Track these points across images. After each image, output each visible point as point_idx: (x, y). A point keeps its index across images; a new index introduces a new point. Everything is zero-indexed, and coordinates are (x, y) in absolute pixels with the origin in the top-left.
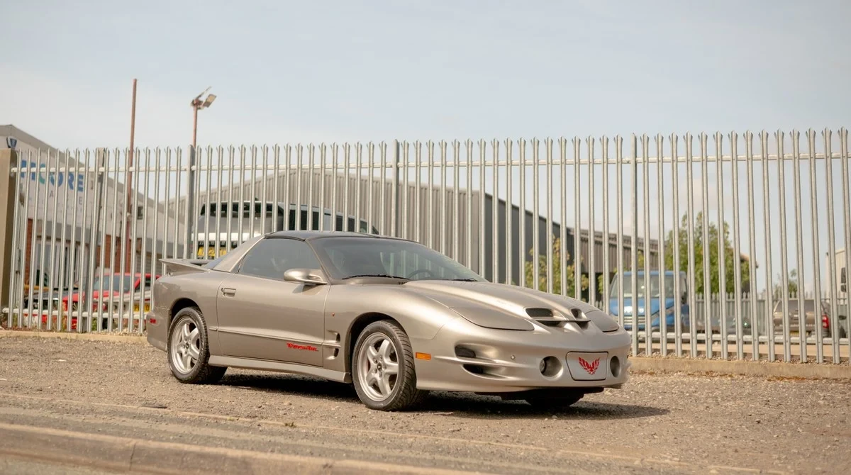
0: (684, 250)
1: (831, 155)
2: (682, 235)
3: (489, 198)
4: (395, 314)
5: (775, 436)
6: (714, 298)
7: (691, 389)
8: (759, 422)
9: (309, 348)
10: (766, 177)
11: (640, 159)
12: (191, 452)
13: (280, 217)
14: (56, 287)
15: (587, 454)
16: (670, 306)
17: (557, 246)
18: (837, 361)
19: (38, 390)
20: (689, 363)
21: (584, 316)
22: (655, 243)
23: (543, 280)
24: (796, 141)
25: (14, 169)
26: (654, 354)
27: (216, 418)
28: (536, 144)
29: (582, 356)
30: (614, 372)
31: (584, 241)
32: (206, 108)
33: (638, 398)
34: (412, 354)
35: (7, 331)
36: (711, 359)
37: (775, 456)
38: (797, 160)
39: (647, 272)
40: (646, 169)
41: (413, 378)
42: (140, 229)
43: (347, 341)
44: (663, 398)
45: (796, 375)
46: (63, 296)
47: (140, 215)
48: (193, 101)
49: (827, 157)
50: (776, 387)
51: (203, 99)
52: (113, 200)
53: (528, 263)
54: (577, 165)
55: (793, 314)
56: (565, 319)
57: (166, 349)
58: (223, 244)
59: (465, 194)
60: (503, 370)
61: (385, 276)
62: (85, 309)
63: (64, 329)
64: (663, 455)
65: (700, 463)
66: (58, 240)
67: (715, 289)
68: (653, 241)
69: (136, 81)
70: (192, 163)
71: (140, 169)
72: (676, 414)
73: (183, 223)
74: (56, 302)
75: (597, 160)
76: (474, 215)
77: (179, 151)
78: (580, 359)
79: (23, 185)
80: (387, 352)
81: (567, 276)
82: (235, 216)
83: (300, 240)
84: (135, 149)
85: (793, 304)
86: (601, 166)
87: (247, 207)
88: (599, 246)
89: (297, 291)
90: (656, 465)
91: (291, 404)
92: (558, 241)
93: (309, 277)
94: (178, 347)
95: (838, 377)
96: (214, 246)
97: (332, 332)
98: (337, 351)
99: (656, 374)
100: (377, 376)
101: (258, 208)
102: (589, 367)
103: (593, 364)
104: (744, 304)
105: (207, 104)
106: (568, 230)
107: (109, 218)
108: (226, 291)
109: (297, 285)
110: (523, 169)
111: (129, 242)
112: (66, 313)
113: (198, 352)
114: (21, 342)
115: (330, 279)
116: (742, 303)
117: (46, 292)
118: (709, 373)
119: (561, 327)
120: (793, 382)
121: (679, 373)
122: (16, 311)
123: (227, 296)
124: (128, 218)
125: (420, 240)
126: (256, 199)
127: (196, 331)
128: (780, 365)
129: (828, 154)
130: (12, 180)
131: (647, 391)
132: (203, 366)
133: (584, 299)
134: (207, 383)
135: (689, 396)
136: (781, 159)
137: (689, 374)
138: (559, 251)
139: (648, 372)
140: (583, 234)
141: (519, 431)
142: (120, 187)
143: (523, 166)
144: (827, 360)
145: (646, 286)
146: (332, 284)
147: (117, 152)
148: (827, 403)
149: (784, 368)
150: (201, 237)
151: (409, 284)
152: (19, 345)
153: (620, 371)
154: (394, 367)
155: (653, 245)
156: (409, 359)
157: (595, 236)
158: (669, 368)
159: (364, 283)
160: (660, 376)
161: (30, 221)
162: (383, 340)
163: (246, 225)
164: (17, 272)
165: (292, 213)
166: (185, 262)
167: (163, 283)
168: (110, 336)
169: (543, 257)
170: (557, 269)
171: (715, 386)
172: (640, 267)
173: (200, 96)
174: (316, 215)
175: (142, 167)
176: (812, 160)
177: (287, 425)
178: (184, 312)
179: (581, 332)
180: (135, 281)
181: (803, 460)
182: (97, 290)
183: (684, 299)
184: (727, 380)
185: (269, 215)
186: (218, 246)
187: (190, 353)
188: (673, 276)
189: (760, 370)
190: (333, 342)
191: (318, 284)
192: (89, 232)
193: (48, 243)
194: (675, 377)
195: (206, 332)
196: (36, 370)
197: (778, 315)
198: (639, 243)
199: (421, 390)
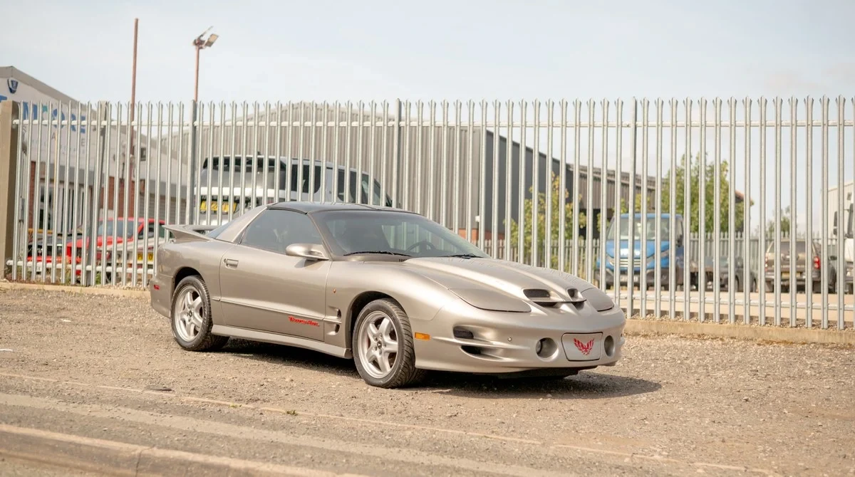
0: (681, 189)
1: (828, 123)
2: (679, 174)
3: (490, 134)
4: (394, 293)
5: (761, 420)
6: (709, 237)
7: (683, 356)
8: (747, 400)
9: (311, 323)
10: (763, 144)
11: (639, 123)
12: (195, 462)
13: (283, 172)
14: (59, 232)
15: (579, 449)
16: (665, 249)
17: (556, 183)
18: (826, 326)
19: (44, 364)
20: (682, 326)
21: (580, 296)
22: (653, 180)
23: (542, 218)
24: (794, 108)
25: (16, 121)
26: (648, 316)
27: (220, 405)
28: (537, 106)
29: (578, 337)
30: (608, 352)
31: (583, 177)
32: (208, 48)
33: (631, 366)
34: (412, 334)
35: (10, 284)
36: (703, 322)
37: (760, 448)
38: (794, 127)
39: (644, 214)
40: (645, 132)
41: (412, 358)
42: (144, 171)
43: (347, 319)
44: (655, 367)
45: (785, 339)
46: (67, 243)
47: (143, 157)
48: (195, 41)
49: (824, 125)
50: (765, 352)
51: (205, 38)
52: (116, 142)
53: (527, 200)
54: (577, 128)
55: (786, 255)
56: (561, 300)
57: (170, 315)
58: (225, 199)
59: (466, 131)
60: (500, 351)
61: (386, 253)
62: (88, 263)
63: (68, 282)
64: (652, 448)
65: (688, 457)
66: (62, 182)
67: (709, 228)
68: (652, 178)
69: (137, 20)
70: (195, 119)
71: (143, 123)
72: (668, 390)
73: (186, 163)
74: (60, 248)
75: (597, 123)
76: (476, 151)
77: (182, 107)
78: (575, 341)
79: (25, 136)
80: (387, 330)
81: (566, 215)
82: (237, 170)
83: (302, 213)
84: (136, 102)
85: (785, 245)
86: (601, 129)
87: (249, 161)
88: (598, 182)
89: (298, 266)
90: (646, 463)
91: (292, 380)
92: (557, 179)
93: (311, 253)
94: (182, 314)
95: (826, 341)
96: (216, 200)
97: (333, 308)
98: (338, 327)
99: (650, 337)
100: (376, 353)
101: (260, 163)
102: (583, 348)
103: (588, 345)
104: (739, 243)
105: (209, 44)
106: (568, 166)
107: (112, 159)
108: (229, 262)
109: (299, 259)
110: (523, 130)
111: (132, 183)
112: (70, 266)
113: (201, 320)
114: (25, 297)
115: (332, 254)
116: (736, 242)
117: (50, 239)
118: (701, 337)
119: (557, 308)
120: (782, 346)
121: (672, 336)
122: (20, 263)
123: (229, 267)
124: (131, 159)
125: (421, 212)
126: (259, 153)
127: (199, 300)
128: (769, 330)
129: (825, 122)
130: (14, 132)
131: (640, 358)
132: (206, 335)
133: (582, 237)
134: (210, 351)
135: (680, 363)
136: (779, 125)
137: (682, 337)
138: (558, 189)
139: (641, 334)
140: (582, 170)
141: (514, 416)
142: (123, 129)
143: (523, 128)
144: (816, 324)
145: (642, 227)
146: (334, 260)
147: (120, 106)
148: (813, 374)
149: (774, 332)
150: (204, 191)
151: (409, 261)
152: (23, 301)
153: (614, 350)
154: (393, 346)
155: (651, 181)
156: (409, 338)
157: (594, 173)
158: (662, 330)
159: (364, 260)
160: (653, 339)
161: (33, 163)
162: (383, 318)
163: (248, 179)
164: (20, 221)
165: (295, 168)
166: (188, 229)
167: (167, 250)
168: (114, 290)
169: (543, 194)
170: (555, 207)
171: (706, 352)
172: (637, 210)
173: (202, 36)
174: (318, 169)
175: (145, 122)
176: (810, 127)
177: (288, 413)
178: (187, 281)
179: (577, 313)
180: (139, 226)
181: (787, 452)
182: (101, 236)
183: (680, 242)
184: (717, 343)
185: (271, 170)
186: (220, 200)
187: (193, 321)
188: (669, 219)
189: (749, 334)
190: (334, 319)
191: (320, 260)
192: (92, 174)
193: (51, 185)
194: (667, 341)
195: (209, 301)
196: (41, 335)
197: (770, 256)
198: (637, 179)
199: (419, 369)
